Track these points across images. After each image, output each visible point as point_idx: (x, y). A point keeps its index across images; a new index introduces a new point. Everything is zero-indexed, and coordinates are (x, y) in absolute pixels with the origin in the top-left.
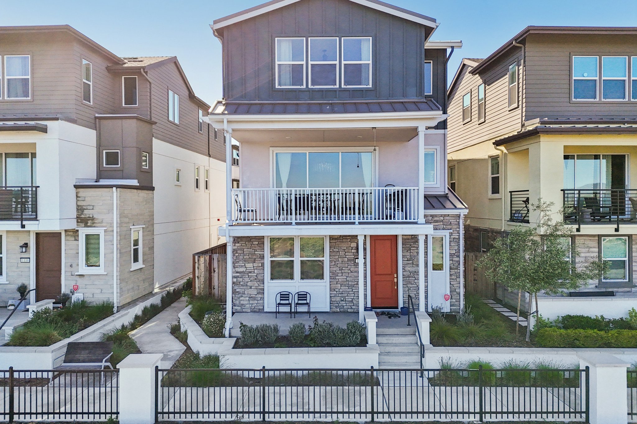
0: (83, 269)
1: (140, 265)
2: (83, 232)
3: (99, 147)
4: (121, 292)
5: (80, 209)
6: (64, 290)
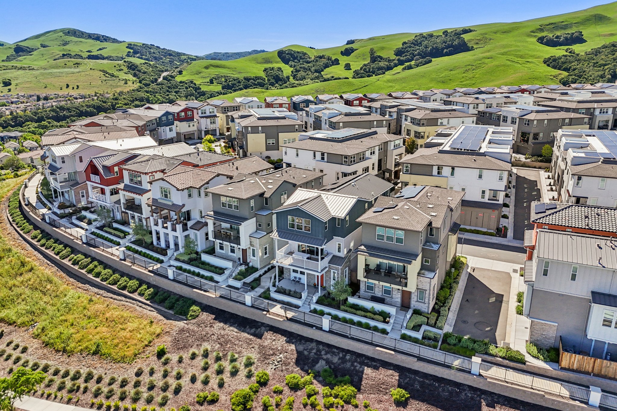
0: (252, 257)
1: (268, 255)
2: (252, 248)
3: (257, 222)
4: (260, 264)
5: (251, 242)
6: (248, 261)
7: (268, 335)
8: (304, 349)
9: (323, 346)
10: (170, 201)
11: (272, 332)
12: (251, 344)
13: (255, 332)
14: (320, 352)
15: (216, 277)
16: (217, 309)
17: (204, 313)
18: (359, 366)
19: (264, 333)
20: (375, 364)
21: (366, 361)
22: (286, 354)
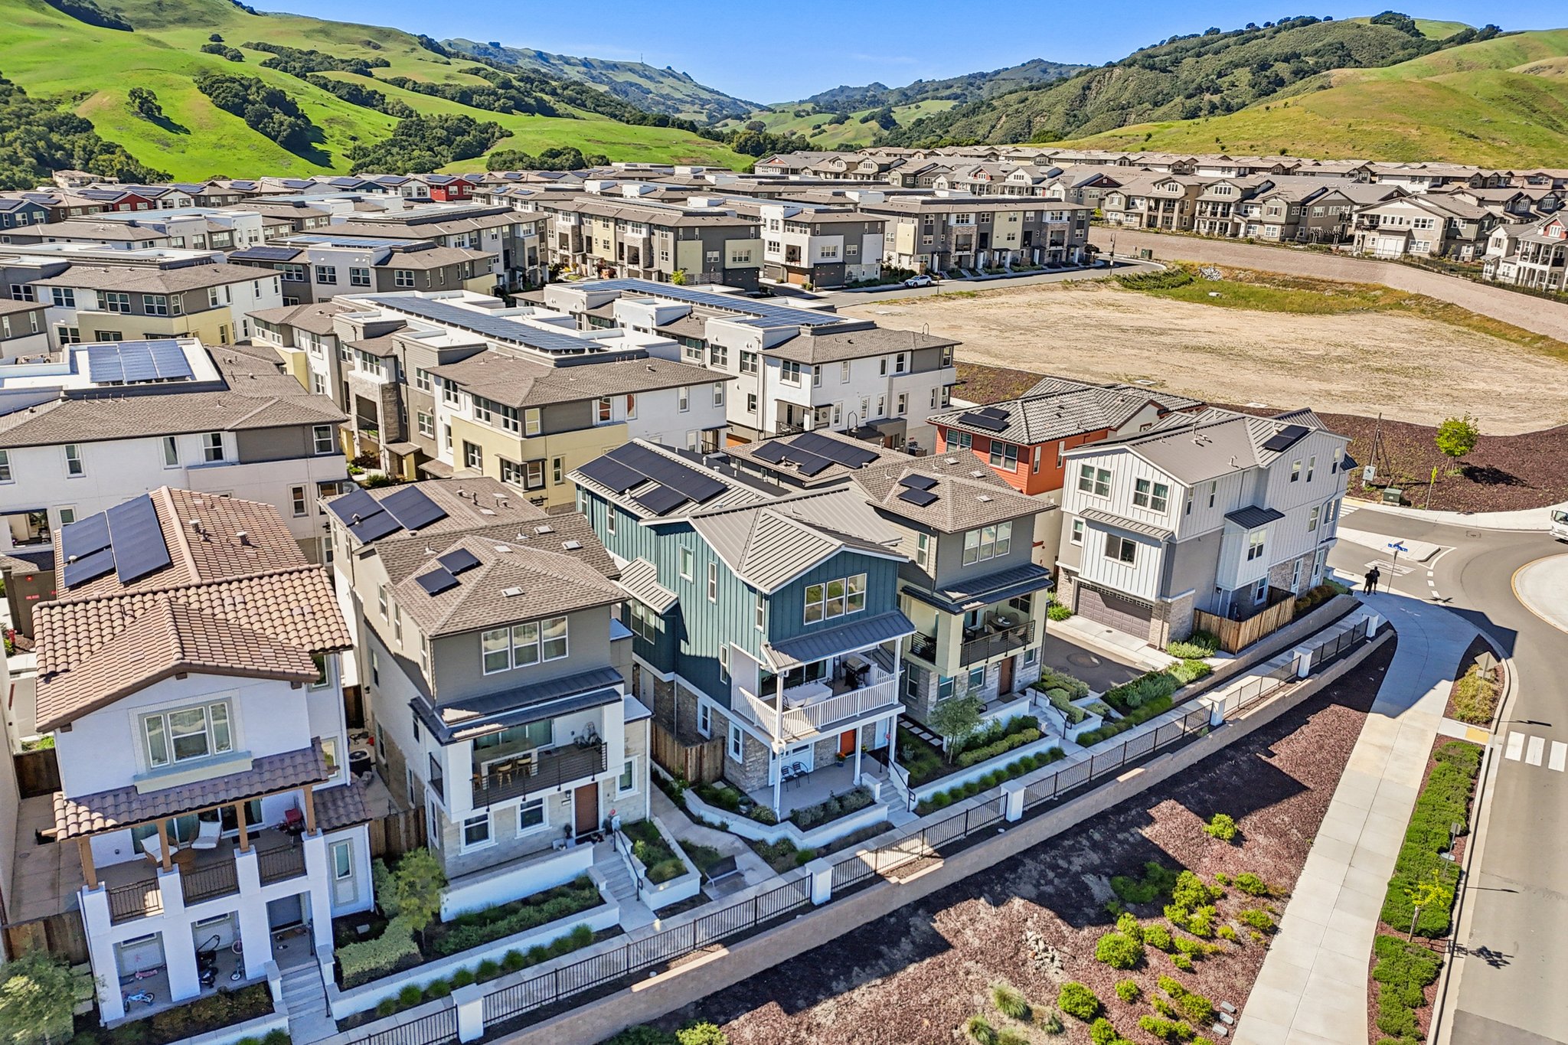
0: (620, 794)
7: (945, 923)
8: (1037, 885)
9: (1045, 853)
10: (235, 756)
11: (944, 911)
12: (954, 973)
13: (913, 942)
14: (1058, 867)
15: (596, 920)
16: (742, 983)
17: (734, 1023)
18: (1126, 835)
19: (932, 928)
20: (1134, 812)
21: (1122, 820)
22: (1029, 923)
